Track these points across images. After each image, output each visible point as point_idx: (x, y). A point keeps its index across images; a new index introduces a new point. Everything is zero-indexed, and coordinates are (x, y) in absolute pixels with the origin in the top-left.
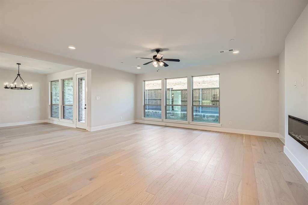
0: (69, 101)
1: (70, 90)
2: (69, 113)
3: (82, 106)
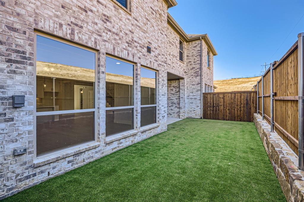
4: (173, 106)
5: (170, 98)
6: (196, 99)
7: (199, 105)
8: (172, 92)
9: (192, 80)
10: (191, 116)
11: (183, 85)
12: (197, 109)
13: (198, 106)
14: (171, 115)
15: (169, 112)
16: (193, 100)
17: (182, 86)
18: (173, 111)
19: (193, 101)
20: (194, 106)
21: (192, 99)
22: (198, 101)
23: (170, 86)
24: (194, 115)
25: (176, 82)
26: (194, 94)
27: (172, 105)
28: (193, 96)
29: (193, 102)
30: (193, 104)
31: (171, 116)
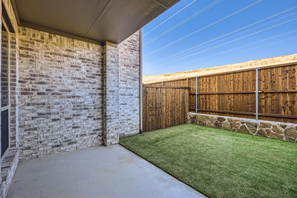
0: (73, 97)
1: (75, 66)
2: (73, 128)
3: (106, 108)
4: (78, 115)
5: (70, 91)
6: (132, 95)
7: (137, 108)
8: (77, 74)
9: (124, 54)
10: (123, 132)
11: (113, 60)
12: (133, 115)
13: (136, 110)
14: (75, 143)
15: (65, 135)
16: (126, 97)
17: (112, 62)
18: (80, 132)
19: (127, 99)
20: (128, 111)
21: (125, 95)
22: (135, 99)
23: (71, 54)
24: (129, 129)
25: (91, 49)
26: (129, 86)
27: (75, 112)
28: (127, 88)
29: (126, 102)
30: (127, 106)
31: (74, 145)
